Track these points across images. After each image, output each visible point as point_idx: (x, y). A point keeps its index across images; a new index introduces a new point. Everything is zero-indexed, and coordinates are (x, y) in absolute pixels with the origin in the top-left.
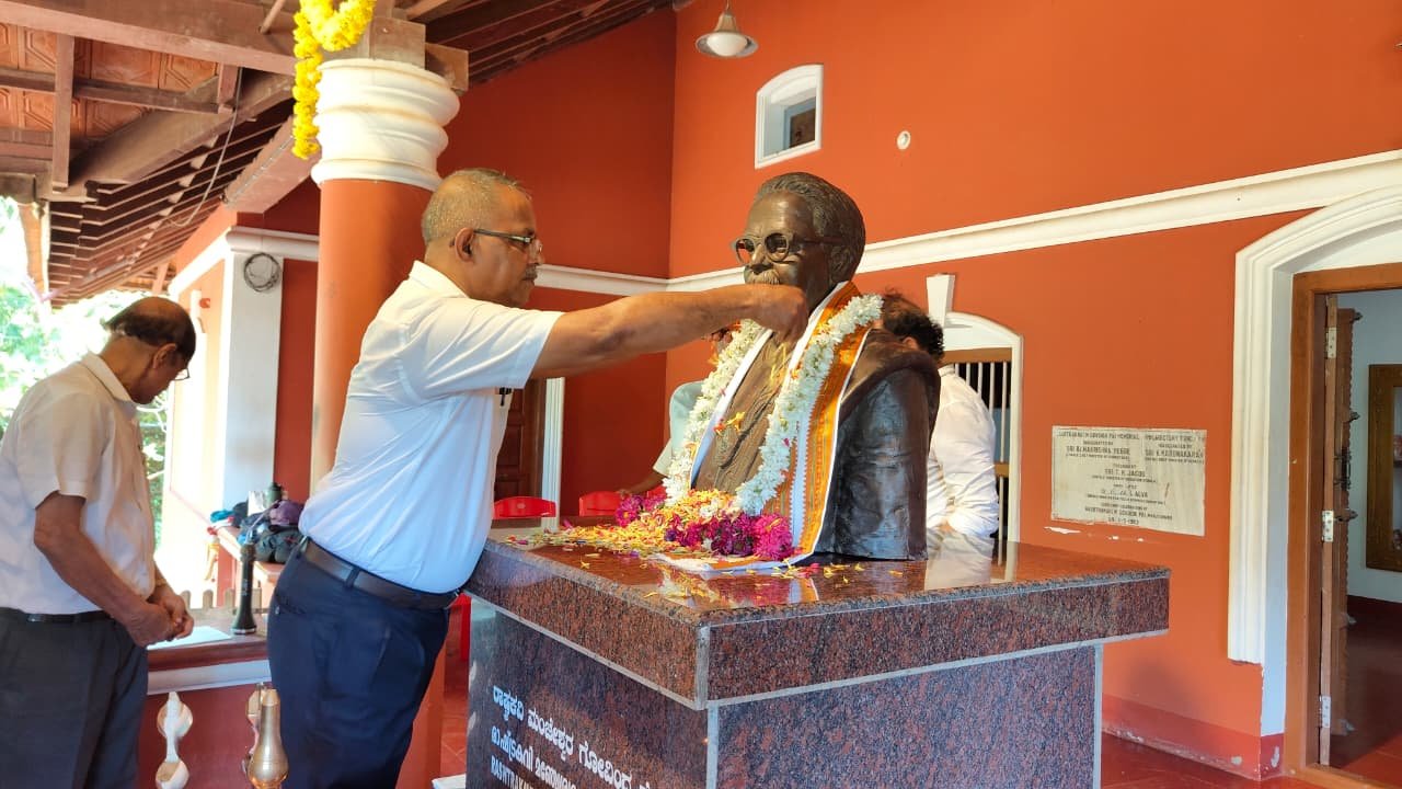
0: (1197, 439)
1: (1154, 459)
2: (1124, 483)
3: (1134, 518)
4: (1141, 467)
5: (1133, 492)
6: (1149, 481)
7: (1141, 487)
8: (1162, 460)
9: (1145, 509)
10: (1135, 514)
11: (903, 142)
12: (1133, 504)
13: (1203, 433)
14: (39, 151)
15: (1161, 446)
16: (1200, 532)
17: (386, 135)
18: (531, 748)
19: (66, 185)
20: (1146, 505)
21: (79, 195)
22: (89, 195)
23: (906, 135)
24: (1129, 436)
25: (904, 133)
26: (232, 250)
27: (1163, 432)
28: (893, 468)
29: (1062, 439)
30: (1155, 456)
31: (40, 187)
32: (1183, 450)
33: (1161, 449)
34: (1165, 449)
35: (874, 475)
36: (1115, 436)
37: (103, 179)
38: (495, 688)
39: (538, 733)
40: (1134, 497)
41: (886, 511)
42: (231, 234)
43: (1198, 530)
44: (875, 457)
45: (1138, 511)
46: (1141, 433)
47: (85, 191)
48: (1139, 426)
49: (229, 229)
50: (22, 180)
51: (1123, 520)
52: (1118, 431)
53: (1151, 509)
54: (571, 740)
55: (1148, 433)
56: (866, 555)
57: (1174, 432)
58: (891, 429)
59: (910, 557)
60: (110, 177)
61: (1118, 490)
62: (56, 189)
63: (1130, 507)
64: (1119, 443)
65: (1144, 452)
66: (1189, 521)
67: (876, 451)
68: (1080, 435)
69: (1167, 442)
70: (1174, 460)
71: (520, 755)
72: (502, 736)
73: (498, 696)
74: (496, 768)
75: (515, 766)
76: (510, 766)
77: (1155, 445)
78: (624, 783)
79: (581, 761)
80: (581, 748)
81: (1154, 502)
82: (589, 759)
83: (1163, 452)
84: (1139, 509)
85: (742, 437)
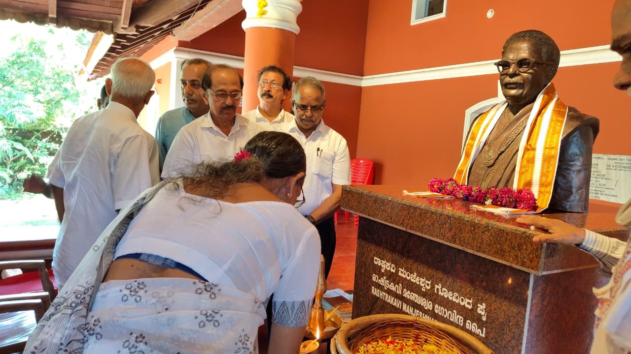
1: (611, 169)
2: (594, 179)
3: (598, 196)
4: (604, 172)
5: (598, 184)
6: (607, 179)
7: (603, 181)
8: (615, 169)
10: (598, 194)
11: (490, 14)
12: (598, 189)
14: (116, 10)
15: (615, 163)
17: (278, 6)
18: (400, 285)
19: (127, 26)
20: (604, 190)
21: (132, 31)
22: (137, 31)
23: (492, 11)
24: (598, 158)
25: (491, 10)
26: (176, 57)
27: (617, 157)
28: (579, 171)
30: (611, 167)
31: (115, 27)
32: (627, 165)
34: (617, 164)
35: (570, 174)
37: (143, 24)
38: (375, 258)
39: (406, 278)
40: (598, 186)
41: (574, 190)
42: (176, 50)
44: (571, 166)
45: (599, 192)
46: (605, 157)
47: (135, 29)
48: (604, 153)
49: (175, 48)
50: (107, 24)
53: (607, 192)
54: (430, 283)
55: (609, 157)
56: (564, 209)
57: (624, 157)
58: (579, 153)
59: (584, 212)
60: (146, 23)
62: (122, 28)
63: (595, 190)
65: (606, 166)
67: (572, 163)
69: (619, 161)
70: (621, 170)
71: (392, 287)
72: (380, 278)
73: (378, 261)
74: (375, 292)
75: (389, 292)
76: (385, 291)
77: (612, 163)
78: (467, 303)
79: (436, 292)
80: (437, 286)
81: (609, 189)
82: (442, 291)
83: (616, 166)
84: (601, 191)
85: (500, 154)
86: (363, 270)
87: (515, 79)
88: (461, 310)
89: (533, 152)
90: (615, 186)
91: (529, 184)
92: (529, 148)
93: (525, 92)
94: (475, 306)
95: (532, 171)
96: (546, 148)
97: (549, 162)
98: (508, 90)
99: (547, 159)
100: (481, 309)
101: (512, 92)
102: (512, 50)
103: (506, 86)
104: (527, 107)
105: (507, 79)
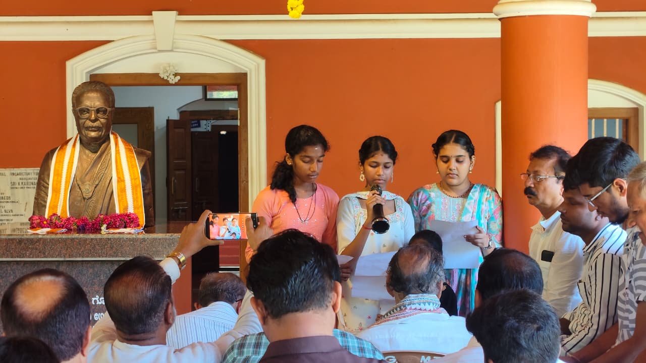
1: (16, 188)
4: (8, 194)
5: (3, 210)
6: (13, 202)
7: (8, 206)
8: (22, 188)
9: (12, 220)
12: (3, 218)
15: (21, 179)
20: (11, 218)
27: (22, 170)
30: (17, 186)
33: (21, 181)
34: (24, 181)
40: (4, 213)
45: (6, 222)
46: (7, 172)
48: (5, 167)
53: (16, 220)
55: (13, 172)
57: (30, 170)
65: (10, 185)
69: (25, 177)
70: (29, 188)
77: (16, 179)
79: (93, 303)
80: (94, 299)
81: (18, 215)
82: (100, 301)
83: (22, 183)
84: (8, 220)
85: (96, 187)
87: (96, 124)
89: (122, 183)
90: (25, 210)
91: (126, 208)
92: (121, 180)
93: (103, 133)
95: (126, 197)
96: (131, 179)
97: (136, 190)
98: (89, 132)
99: (134, 188)
101: (93, 134)
102: (89, 98)
103: (88, 128)
104: (104, 146)
105: (89, 123)
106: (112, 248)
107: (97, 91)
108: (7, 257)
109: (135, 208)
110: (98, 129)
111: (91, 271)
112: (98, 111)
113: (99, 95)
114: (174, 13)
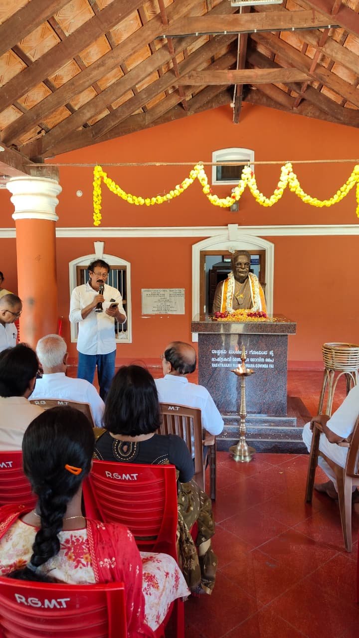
0: (183, 291)
2: (164, 303)
3: (167, 312)
4: (168, 298)
5: (166, 305)
6: (170, 302)
7: (168, 304)
8: (174, 296)
9: (170, 309)
11: (79, 194)
12: (166, 308)
13: (184, 289)
16: (184, 313)
18: (230, 357)
24: (164, 291)
27: (174, 289)
29: (145, 292)
30: (172, 295)
32: (179, 294)
34: (174, 293)
36: (161, 291)
39: (233, 354)
43: (183, 313)
45: (167, 310)
46: (168, 290)
48: (167, 288)
51: (163, 313)
52: (161, 289)
54: (246, 351)
55: (170, 290)
61: (162, 305)
64: (163, 293)
65: (169, 295)
66: (181, 311)
68: (150, 291)
70: (176, 296)
71: (226, 360)
72: (216, 359)
73: (214, 352)
74: (214, 365)
75: (224, 362)
76: (222, 363)
77: (171, 293)
78: (265, 353)
79: (250, 354)
80: (250, 352)
81: (172, 307)
82: (253, 353)
85: (244, 299)
86: (204, 359)
87: (244, 270)
88: (263, 356)
90: (175, 305)
94: (268, 353)
100: (271, 353)
101: (242, 275)
102: (240, 258)
103: (241, 272)
104: (246, 280)
105: (241, 270)
106: (261, 328)
107: (244, 255)
108: (211, 332)
109: (262, 309)
110: (246, 272)
111: (249, 339)
112: (245, 264)
113: (245, 256)
114: (237, 225)
